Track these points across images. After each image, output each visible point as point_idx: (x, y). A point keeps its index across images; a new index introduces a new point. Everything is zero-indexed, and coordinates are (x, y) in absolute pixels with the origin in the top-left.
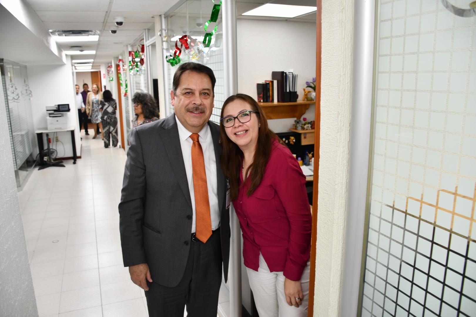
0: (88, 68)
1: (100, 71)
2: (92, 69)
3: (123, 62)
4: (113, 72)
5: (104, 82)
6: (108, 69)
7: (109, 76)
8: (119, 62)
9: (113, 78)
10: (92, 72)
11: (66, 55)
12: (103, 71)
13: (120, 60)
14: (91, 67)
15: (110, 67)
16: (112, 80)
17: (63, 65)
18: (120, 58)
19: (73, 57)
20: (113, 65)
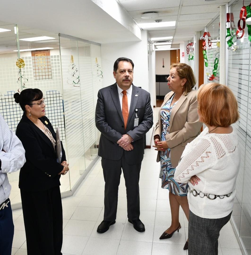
0: (167, 47)
1: (179, 50)
2: (171, 48)
3: (209, 36)
4: (194, 50)
5: (183, 60)
6: (188, 47)
7: (189, 54)
8: (204, 36)
9: (193, 57)
10: (171, 51)
11: (142, 30)
12: (183, 49)
13: (205, 34)
14: (170, 46)
15: (191, 44)
16: (192, 59)
17: (138, 41)
18: (206, 31)
19: (150, 33)
20: (195, 42)
